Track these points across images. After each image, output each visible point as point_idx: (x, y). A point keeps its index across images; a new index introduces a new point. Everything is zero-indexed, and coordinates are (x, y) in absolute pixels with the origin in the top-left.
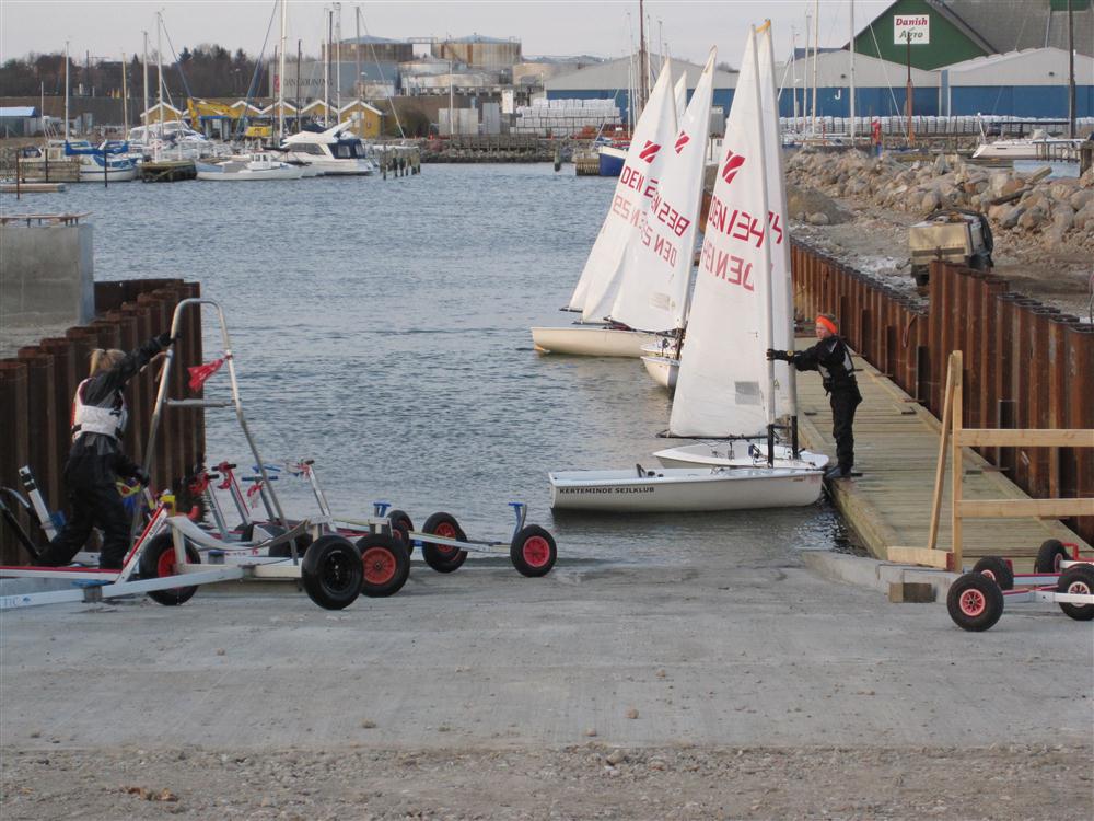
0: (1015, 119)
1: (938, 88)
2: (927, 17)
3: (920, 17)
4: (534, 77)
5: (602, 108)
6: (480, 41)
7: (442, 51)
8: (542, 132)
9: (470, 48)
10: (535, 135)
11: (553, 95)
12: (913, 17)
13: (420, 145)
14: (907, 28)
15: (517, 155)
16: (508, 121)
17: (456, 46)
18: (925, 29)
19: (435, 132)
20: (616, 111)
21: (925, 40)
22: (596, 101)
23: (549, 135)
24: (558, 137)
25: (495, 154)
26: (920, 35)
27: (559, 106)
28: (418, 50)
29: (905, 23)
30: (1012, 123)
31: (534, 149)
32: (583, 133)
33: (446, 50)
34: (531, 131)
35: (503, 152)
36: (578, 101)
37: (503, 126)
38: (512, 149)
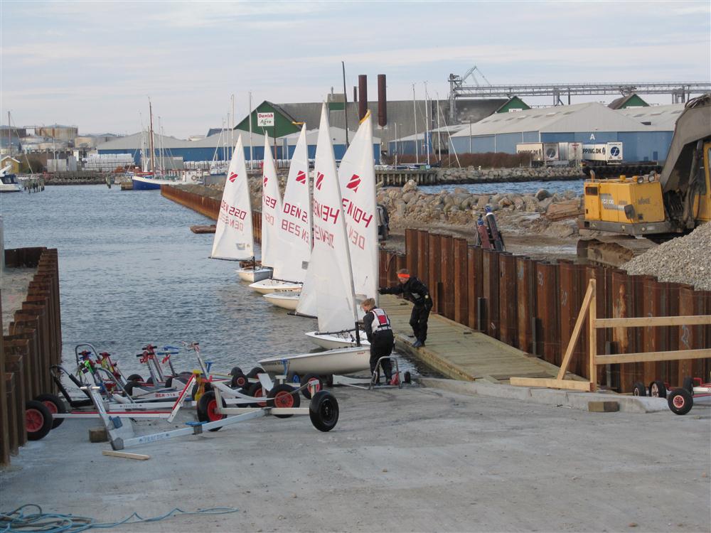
1: (283, 146)
2: (273, 114)
3: (270, 114)
4: (86, 144)
5: (125, 158)
6: (58, 127)
7: (40, 132)
8: (97, 170)
9: (53, 130)
10: (94, 171)
11: (101, 152)
12: (266, 114)
13: (40, 177)
14: (264, 119)
16: (81, 165)
17: (47, 130)
18: (272, 119)
19: (46, 171)
20: (132, 159)
21: (272, 124)
22: (122, 155)
23: (100, 171)
24: (105, 172)
26: (270, 122)
27: (105, 157)
28: (28, 132)
29: (263, 116)
31: (95, 178)
32: (117, 170)
33: (42, 132)
34: (92, 169)
36: (114, 155)
37: (78, 167)
38: (85, 178)
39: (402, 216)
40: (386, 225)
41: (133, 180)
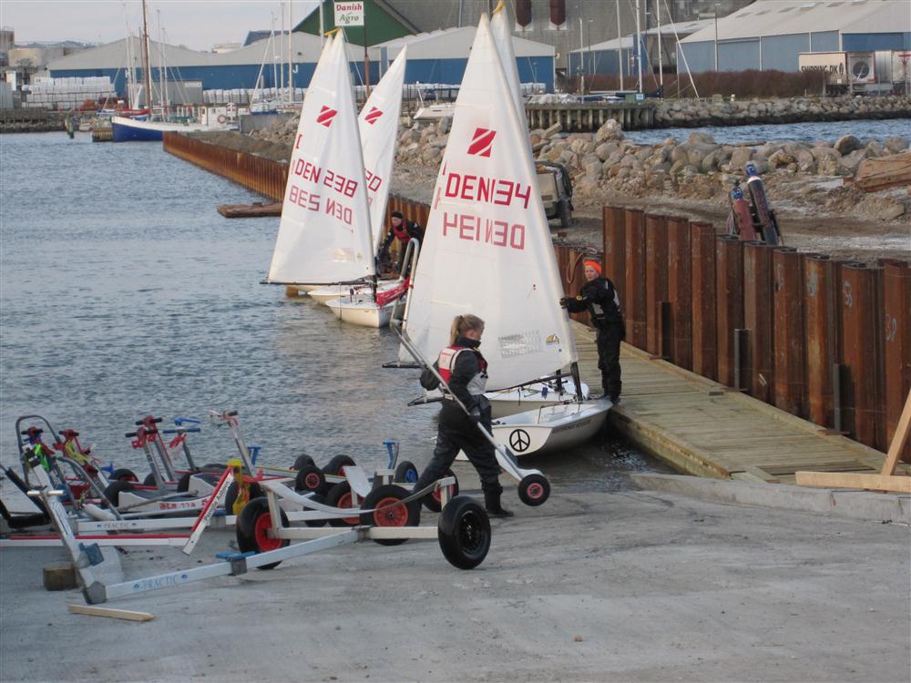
0: (444, 86)
1: (378, 62)
2: (362, 4)
3: (356, 3)
4: (28, 59)
5: (99, 85)
8: (49, 106)
10: (43, 108)
11: (56, 74)
12: (350, 4)
14: (345, 13)
15: (31, 126)
16: (20, 97)
18: (360, 14)
20: (111, 87)
21: (361, 22)
22: (94, 79)
23: (55, 108)
24: (64, 110)
25: (12, 125)
26: (357, 18)
27: (63, 83)
29: (344, 9)
30: (442, 90)
31: (44, 120)
32: (84, 106)
34: (40, 105)
35: (18, 124)
36: (79, 79)
37: (15, 101)
38: (27, 121)
39: (595, 184)
40: (566, 201)
41: (113, 124)
